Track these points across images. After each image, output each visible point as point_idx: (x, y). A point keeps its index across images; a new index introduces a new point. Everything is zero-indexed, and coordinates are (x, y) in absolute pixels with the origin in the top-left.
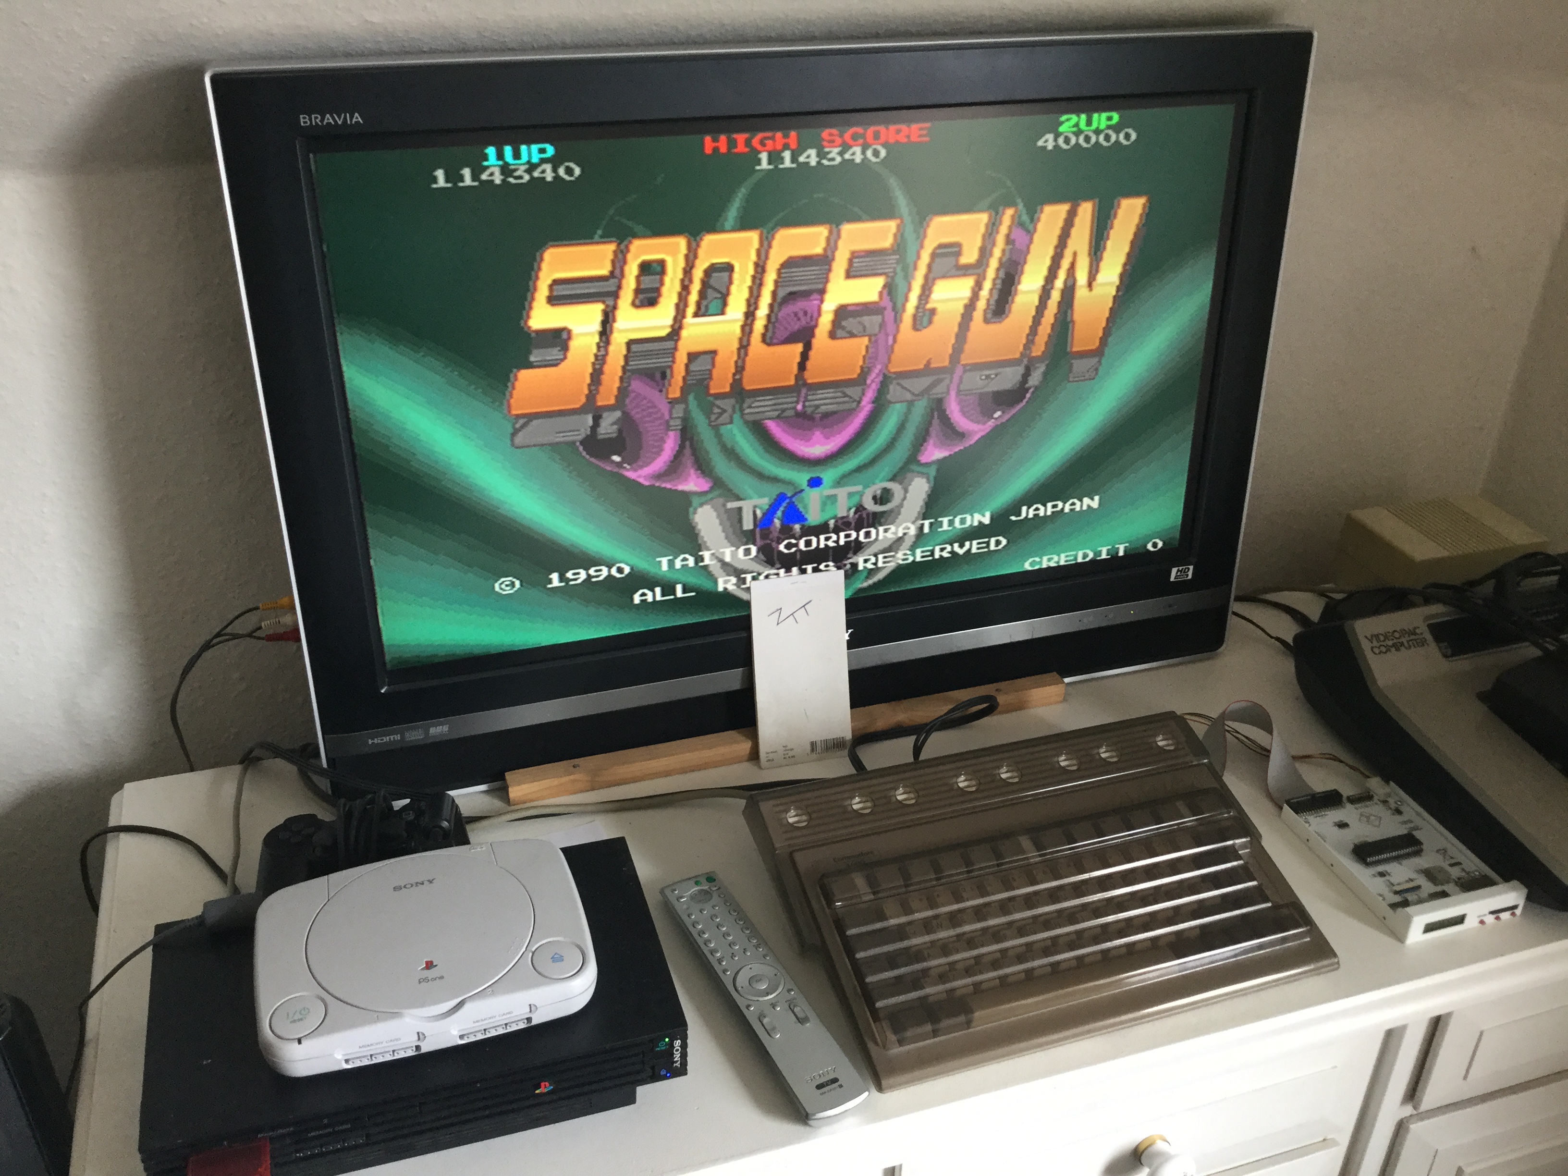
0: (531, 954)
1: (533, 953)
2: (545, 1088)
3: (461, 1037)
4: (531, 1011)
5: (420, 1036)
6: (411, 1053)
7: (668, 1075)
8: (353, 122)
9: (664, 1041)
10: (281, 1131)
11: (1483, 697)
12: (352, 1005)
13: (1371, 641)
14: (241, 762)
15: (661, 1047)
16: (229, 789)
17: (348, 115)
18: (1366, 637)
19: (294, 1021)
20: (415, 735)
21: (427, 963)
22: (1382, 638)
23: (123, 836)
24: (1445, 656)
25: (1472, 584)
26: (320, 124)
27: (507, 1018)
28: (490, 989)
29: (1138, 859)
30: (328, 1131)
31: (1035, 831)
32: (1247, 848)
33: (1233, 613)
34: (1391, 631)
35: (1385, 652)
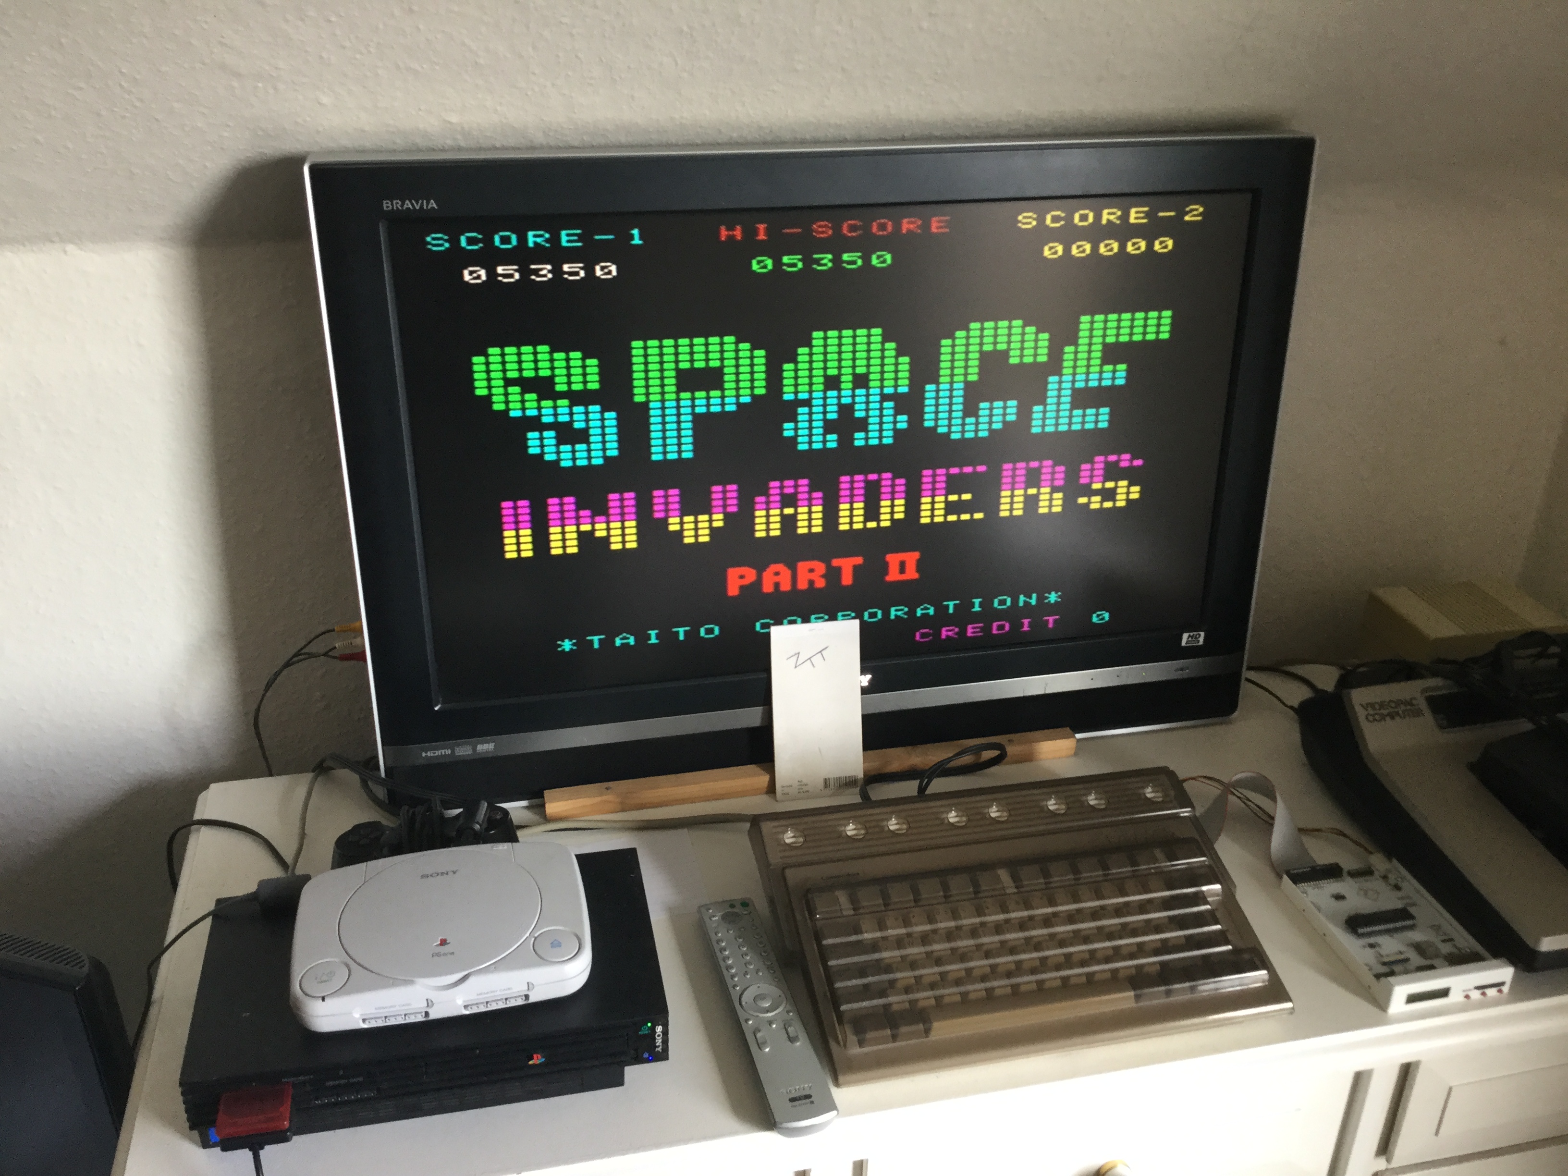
0: (533, 939)
1: (536, 938)
2: (537, 1060)
3: (466, 1007)
4: (528, 989)
5: (429, 1003)
6: (420, 1018)
7: (651, 1058)
8: (429, 208)
9: (647, 1025)
10: (301, 1078)
11: (1473, 767)
12: (371, 971)
13: (1365, 707)
14: (313, 771)
15: (644, 1031)
16: (301, 792)
17: (425, 201)
18: (1362, 706)
19: (322, 982)
20: (463, 751)
21: (441, 940)
22: (1377, 707)
23: (204, 830)
24: (1441, 727)
25: (1475, 660)
26: (400, 208)
27: (508, 994)
28: (493, 966)
29: (1109, 898)
30: (343, 1082)
31: (1014, 865)
32: (1217, 895)
33: (1248, 680)
34: (1388, 700)
35: (1380, 721)
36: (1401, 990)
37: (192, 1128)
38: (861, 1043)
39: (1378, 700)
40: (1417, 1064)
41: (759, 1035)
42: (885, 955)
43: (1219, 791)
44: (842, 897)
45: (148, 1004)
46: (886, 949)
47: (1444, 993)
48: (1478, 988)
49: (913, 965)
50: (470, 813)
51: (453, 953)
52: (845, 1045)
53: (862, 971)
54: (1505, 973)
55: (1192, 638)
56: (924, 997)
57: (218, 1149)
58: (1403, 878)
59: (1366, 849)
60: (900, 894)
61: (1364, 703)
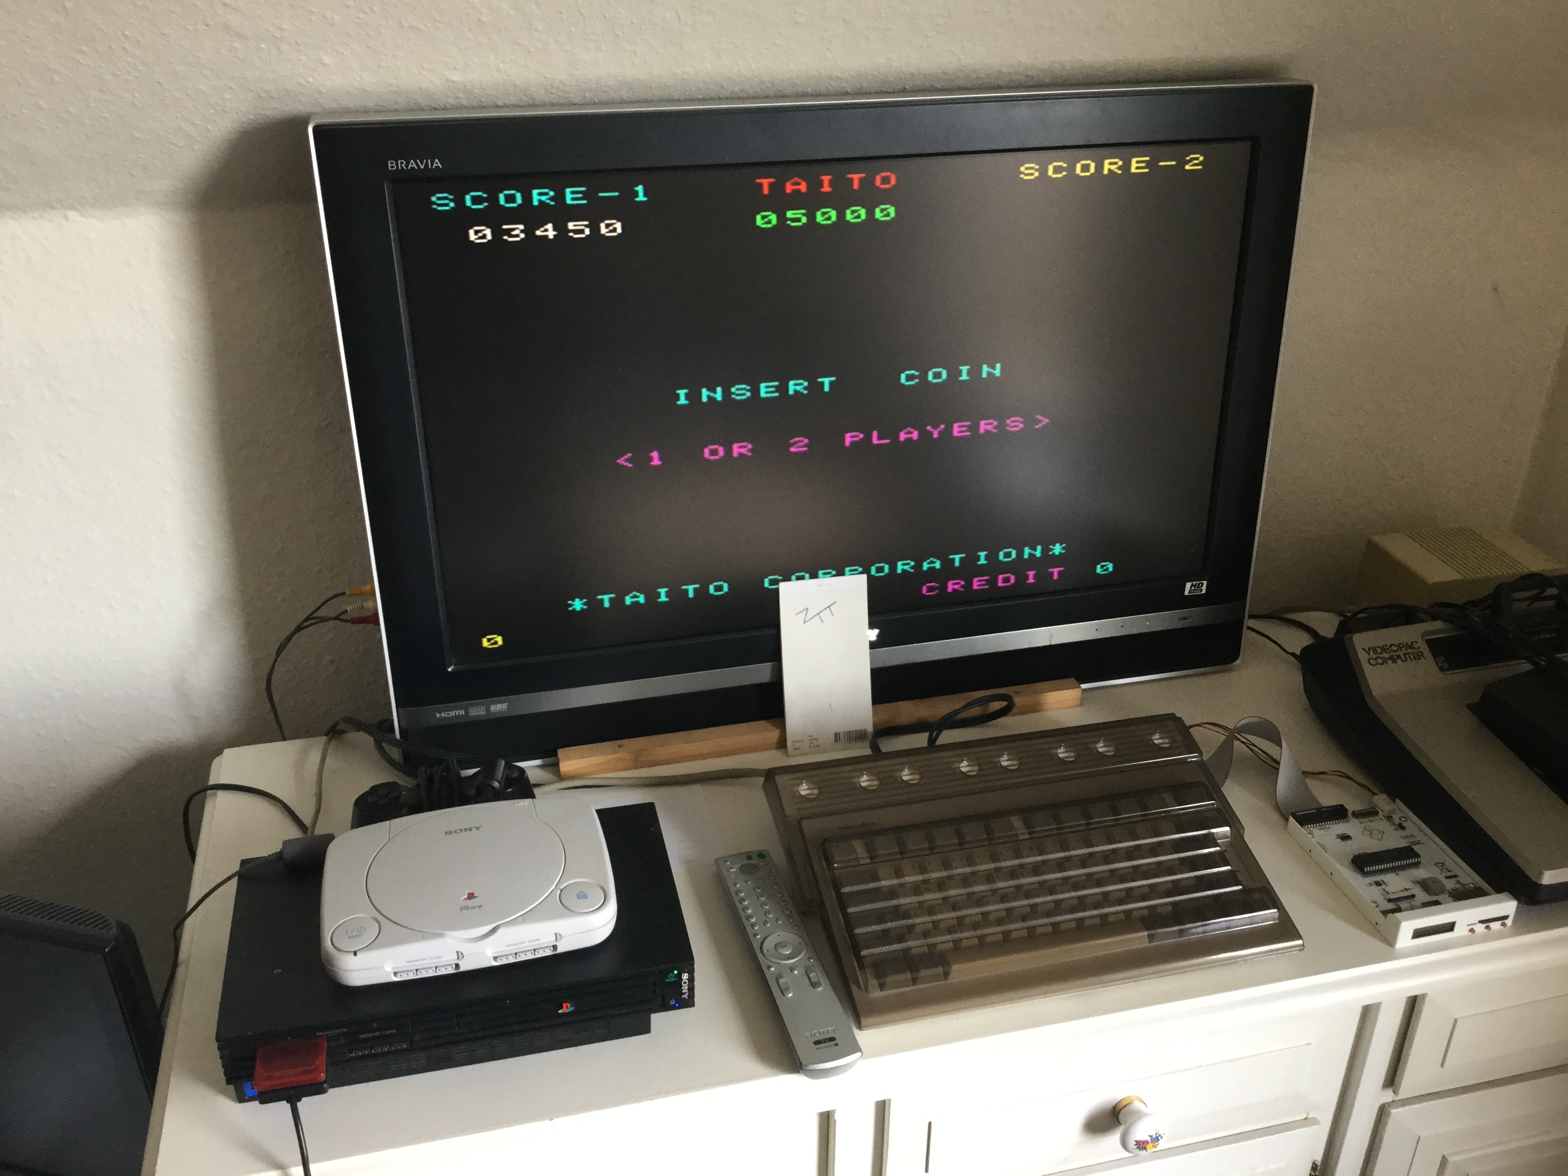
0: (559, 891)
1: (561, 891)
2: (567, 1008)
3: (495, 958)
4: (556, 940)
5: (459, 955)
6: (451, 970)
7: (677, 1005)
8: (434, 167)
9: (673, 973)
10: (336, 1031)
11: (1473, 708)
12: (402, 926)
13: (1368, 653)
14: (327, 735)
15: (671, 979)
16: (315, 756)
17: (429, 160)
18: (1364, 649)
19: (352, 937)
20: (477, 711)
21: (469, 894)
22: (1379, 650)
23: (220, 793)
24: (1442, 669)
25: (1473, 603)
26: (405, 168)
27: (535, 945)
28: (521, 918)
29: (1120, 842)
30: (376, 1034)
31: (1026, 812)
32: (1227, 837)
33: (1249, 628)
34: (1389, 644)
35: (1382, 664)
36: (1408, 925)
37: (229, 1082)
38: (882, 987)
39: (1380, 644)
40: (1424, 996)
41: (781, 981)
42: (903, 901)
43: (1224, 737)
44: (859, 847)
45: (175, 965)
46: (905, 896)
47: (1450, 927)
48: (1482, 922)
49: (931, 911)
50: (489, 771)
51: (480, 907)
52: (866, 989)
53: (880, 917)
54: (1508, 906)
55: (1195, 586)
56: (943, 941)
57: (257, 1102)
58: (1406, 818)
59: (1369, 790)
60: (915, 842)
61: (1367, 649)
